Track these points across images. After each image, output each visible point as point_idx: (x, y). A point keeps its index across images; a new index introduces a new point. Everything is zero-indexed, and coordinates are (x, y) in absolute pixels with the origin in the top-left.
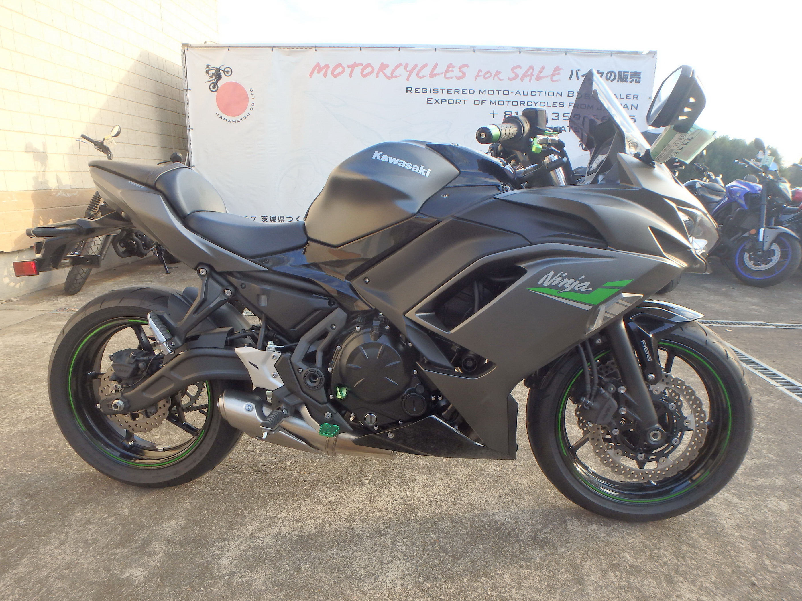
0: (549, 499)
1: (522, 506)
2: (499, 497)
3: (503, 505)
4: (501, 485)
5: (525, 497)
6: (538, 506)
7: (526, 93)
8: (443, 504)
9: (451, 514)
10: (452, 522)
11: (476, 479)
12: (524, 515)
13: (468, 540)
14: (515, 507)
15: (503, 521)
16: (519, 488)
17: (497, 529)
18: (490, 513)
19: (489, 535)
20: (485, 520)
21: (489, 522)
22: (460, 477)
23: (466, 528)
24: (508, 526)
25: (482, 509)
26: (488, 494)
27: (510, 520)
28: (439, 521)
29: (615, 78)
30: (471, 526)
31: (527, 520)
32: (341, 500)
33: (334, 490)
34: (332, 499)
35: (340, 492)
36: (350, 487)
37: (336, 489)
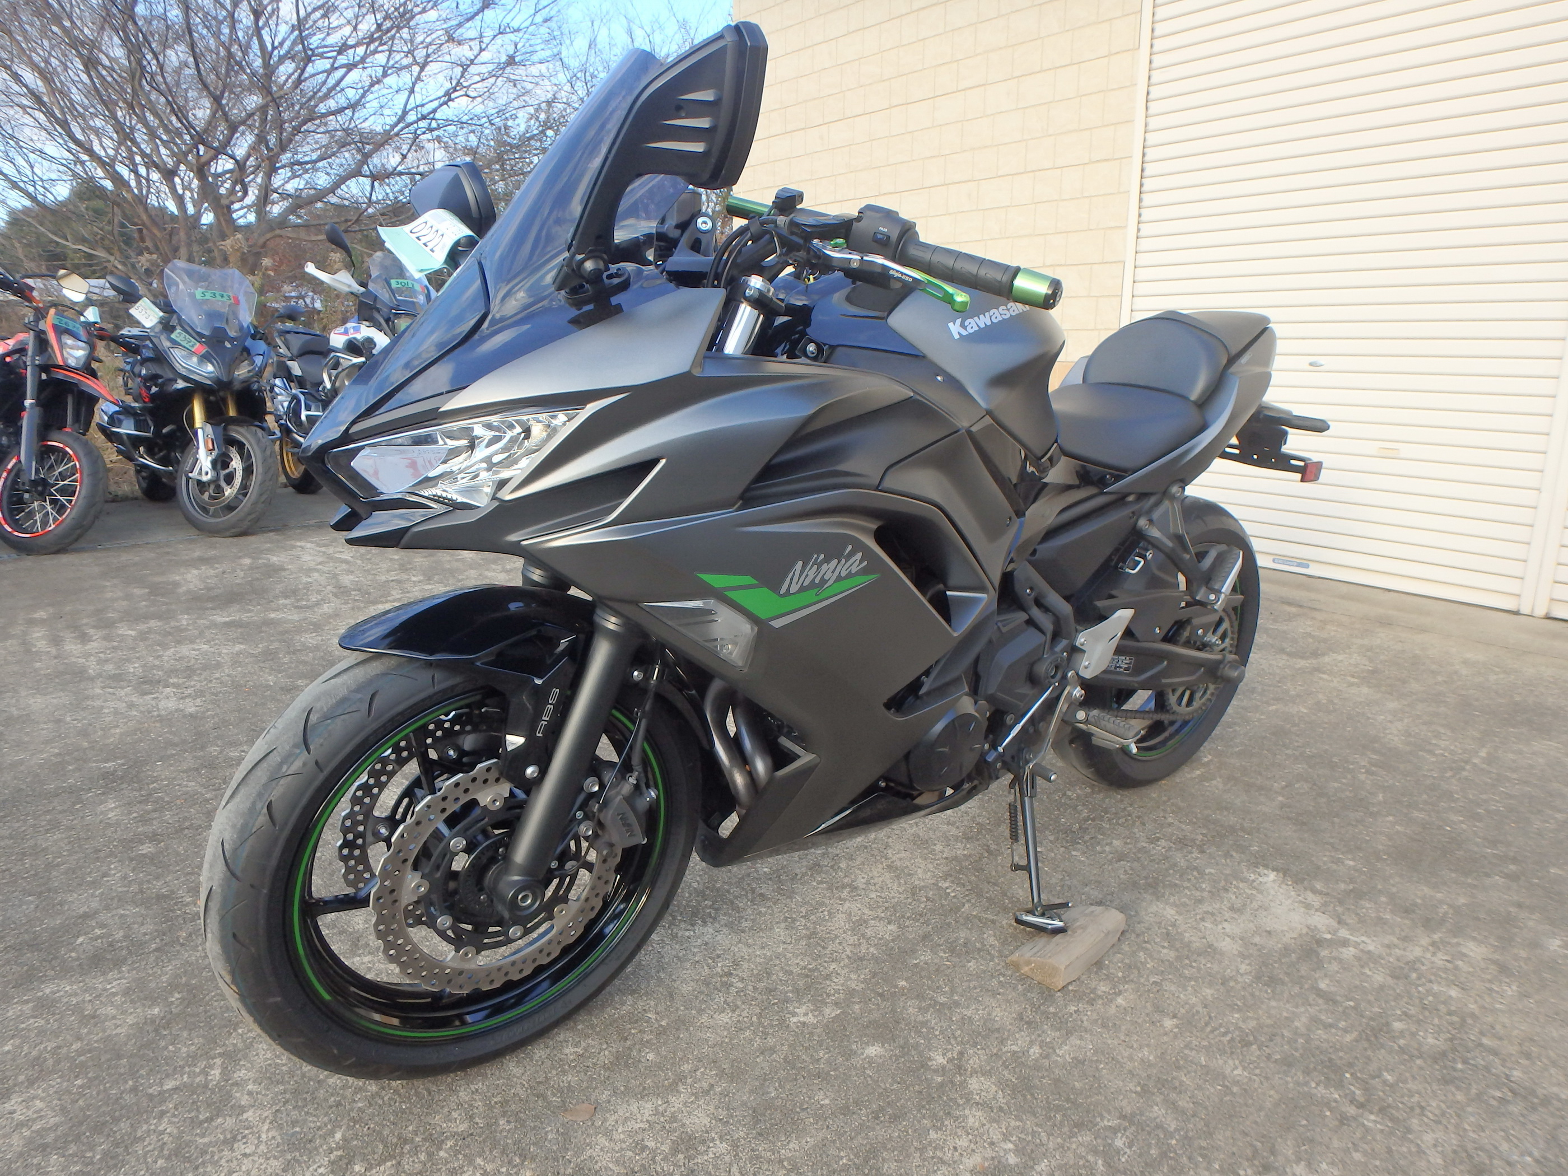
0: (652, 1003)
1: (688, 965)
2: (736, 964)
3: (719, 952)
4: (755, 989)
5: (692, 984)
6: (660, 980)
8: (803, 910)
9: (775, 903)
10: (762, 895)
11: (807, 976)
12: (674, 953)
13: (718, 885)
14: (696, 959)
15: (696, 928)
16: (720, 998)
17: (695, 914)
18: (725, 930)
19: (699, 903)
20: (723, 919)
21: (715, 919)
22: (833, 966)
23: (736, 897)
24: (683, 925)
25: (743, 931)
26: (758, 960)
27: (687, 934)
28: (779, 888)
30: (732, 903)
31: (663, 947)
32: (926, 851)
33: (956, 857)
34: (939, 847)
35: (946, 858)
36: (946, 869)
37: (955, 858)
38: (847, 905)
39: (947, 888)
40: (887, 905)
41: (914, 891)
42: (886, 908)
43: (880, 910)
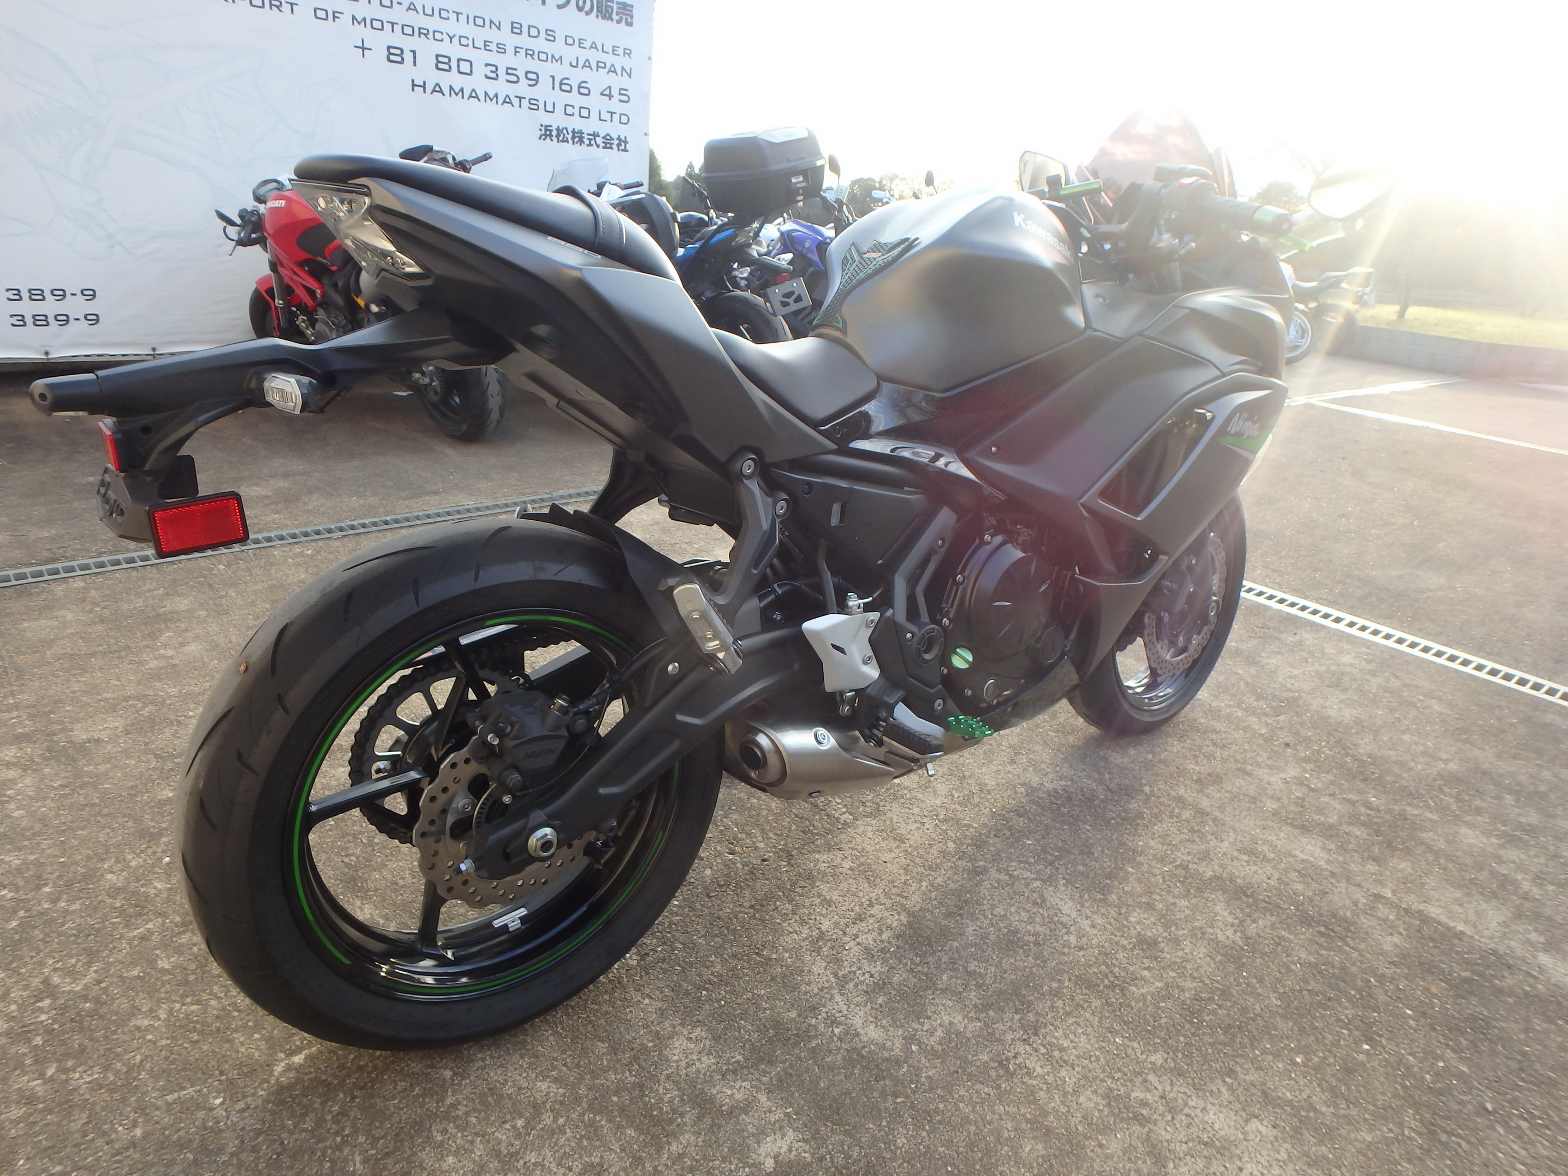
1: (1048, 761)
3: (1030, 768)
7: (429, 11)
8: (976, 799)
9: (1004, 807)
10: (1019, 815)
12: (1064, 769)
13: (1066, 827)
14: (1044, 765)
15: (1060, 787)
17: (1069, 799)
18: (1034, 784)
19: (1073, 810)
20: (1042, 795)
21: (1050, 795)
23: (1042, 814)
24: (1072, 789)
25: (1020, 784)
27: (1063, 782)
28: (1006, 821)
29: (592, 10)
30: (1044, 810)
31: (1075, 773)
32: (862, 860)
33: (829, 851)
34: (847, 864)
35: (840, 849)
36: (842, 836)
37: (829, 849)
38: (938, 802)
39: (845, 813)
40: (903, 801)
41: (877, 812)
42: (902, 797)
43: (908, 796)
